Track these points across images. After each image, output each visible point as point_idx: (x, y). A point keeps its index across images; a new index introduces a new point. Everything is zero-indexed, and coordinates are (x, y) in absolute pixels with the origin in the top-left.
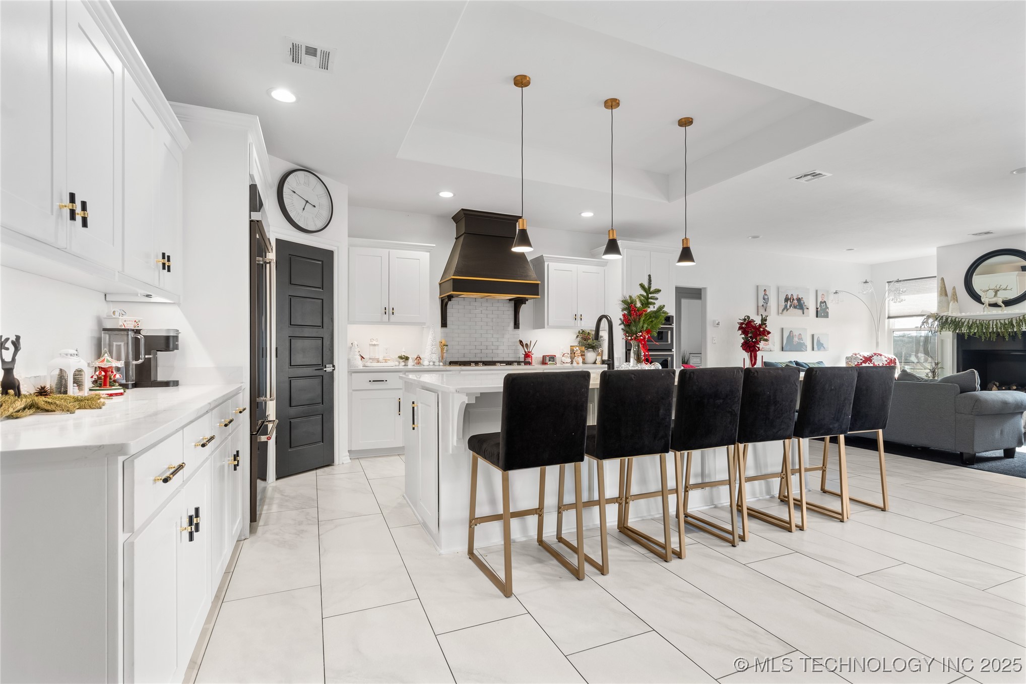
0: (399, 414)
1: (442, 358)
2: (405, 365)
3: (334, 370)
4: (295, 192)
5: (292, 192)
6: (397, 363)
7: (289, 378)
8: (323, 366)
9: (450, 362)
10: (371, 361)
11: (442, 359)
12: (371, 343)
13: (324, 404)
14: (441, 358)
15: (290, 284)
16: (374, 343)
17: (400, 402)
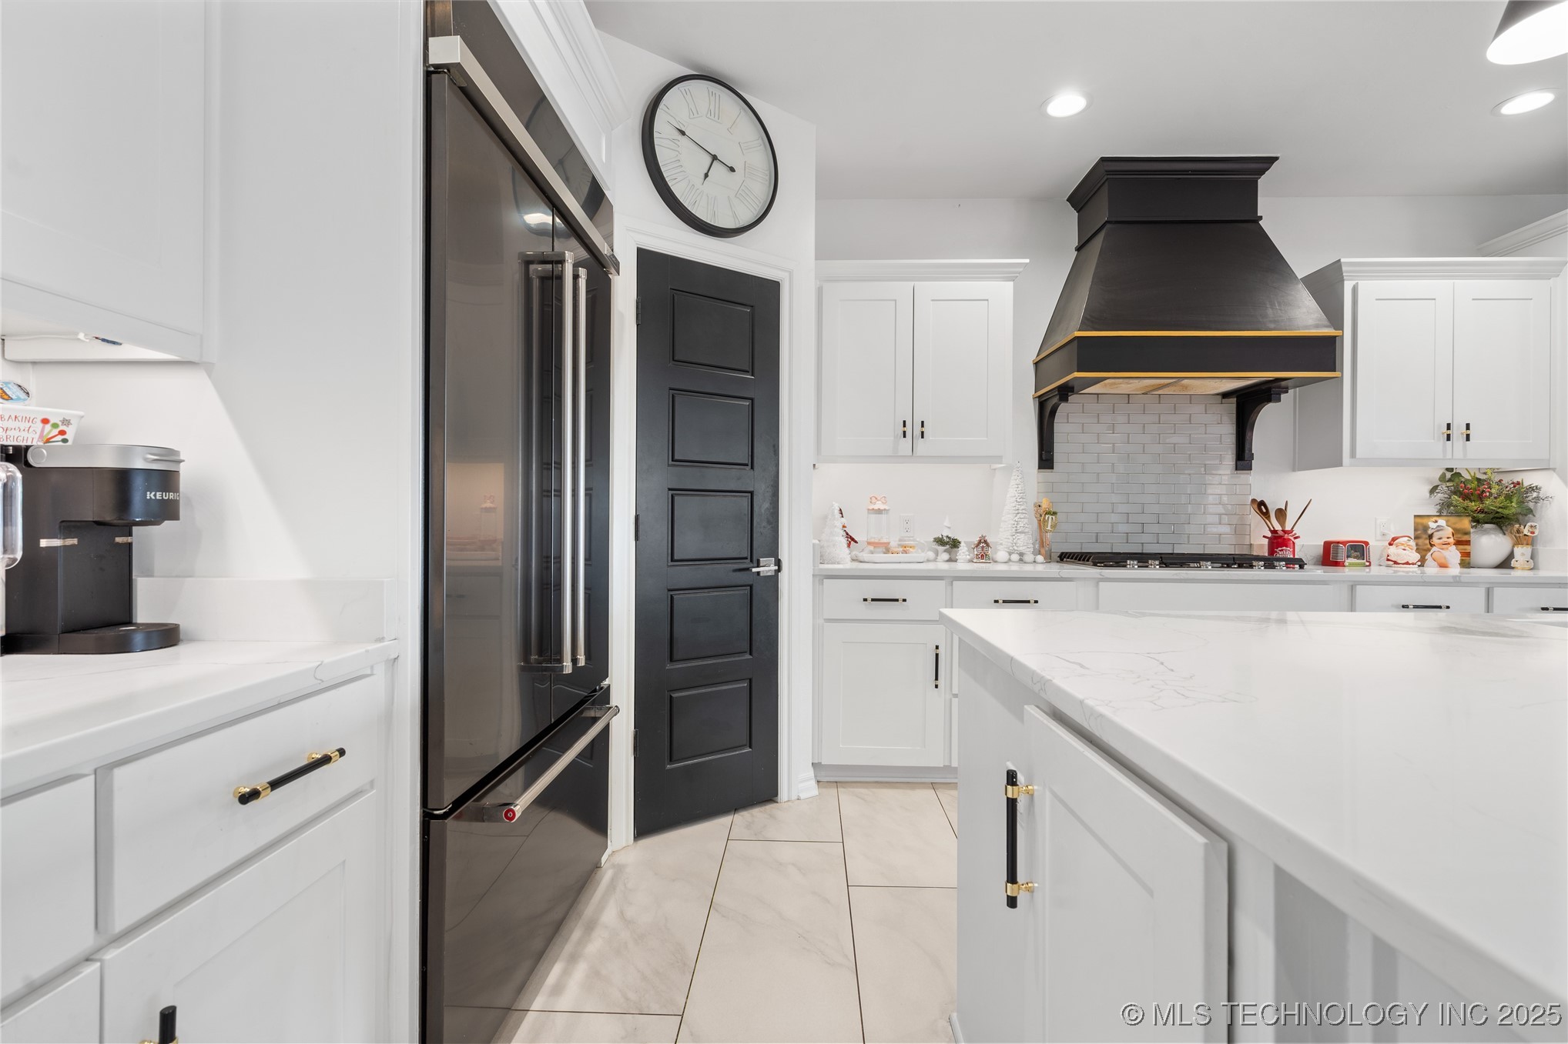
0: (936, 686)
1: (1042, 544)
2: (950, 560)
3: (779, 570)
4: (683, 133)
5: (677, 133)
6: (931, 555)
7: (669, 590)
8: (751, 561)
9: (1062, 553)
10: (871, 548)
11: (1042, 547)
12: (871, 508)
13: (754, 653)
14: (1037, 546)
15: (674, 360)
16: (879, 505)
17: (937, 655)
